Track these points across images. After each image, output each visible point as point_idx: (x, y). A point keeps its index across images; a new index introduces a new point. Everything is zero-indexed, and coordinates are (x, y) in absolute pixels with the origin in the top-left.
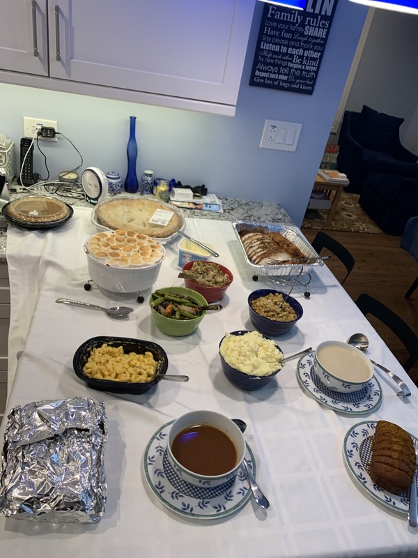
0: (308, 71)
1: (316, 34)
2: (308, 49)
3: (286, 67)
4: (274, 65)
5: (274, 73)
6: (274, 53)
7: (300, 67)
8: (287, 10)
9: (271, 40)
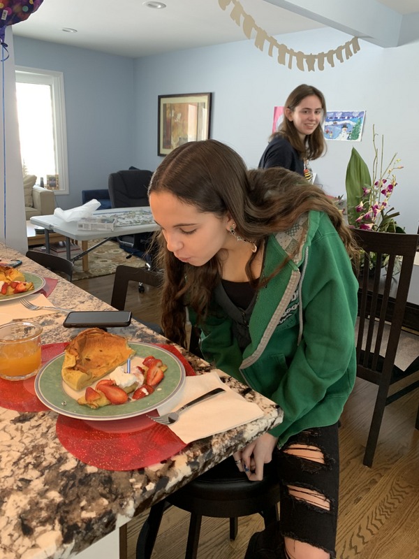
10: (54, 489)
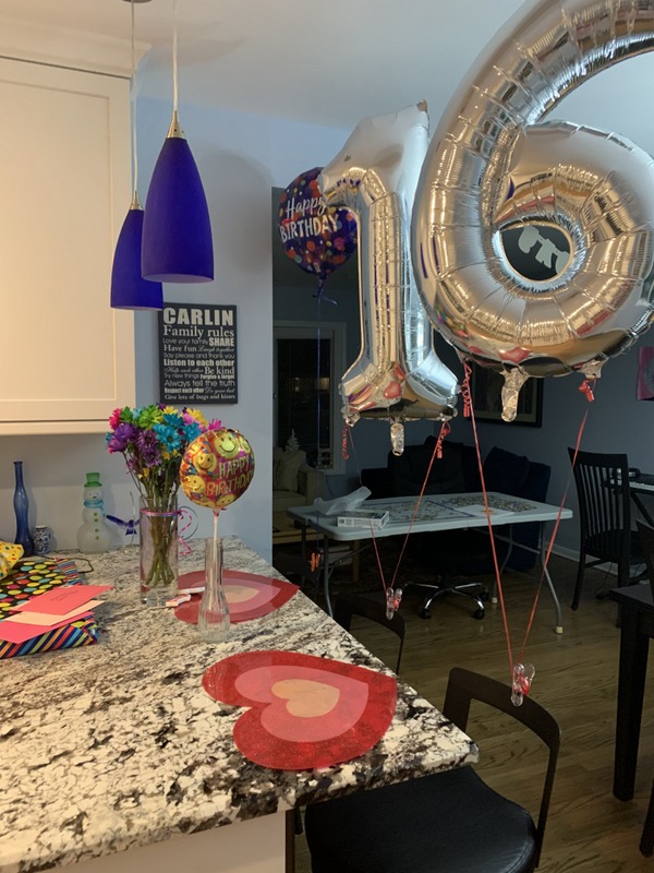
0: (226, 380)
1: (222, 344)
2: (219, 359)
3: (198, 380)
4: (184, 380)
5: (187, 387)
6: (181, 368)
7: (215, 377)
8: (184, 326)
9: (174, 356)
10: (234, 768)
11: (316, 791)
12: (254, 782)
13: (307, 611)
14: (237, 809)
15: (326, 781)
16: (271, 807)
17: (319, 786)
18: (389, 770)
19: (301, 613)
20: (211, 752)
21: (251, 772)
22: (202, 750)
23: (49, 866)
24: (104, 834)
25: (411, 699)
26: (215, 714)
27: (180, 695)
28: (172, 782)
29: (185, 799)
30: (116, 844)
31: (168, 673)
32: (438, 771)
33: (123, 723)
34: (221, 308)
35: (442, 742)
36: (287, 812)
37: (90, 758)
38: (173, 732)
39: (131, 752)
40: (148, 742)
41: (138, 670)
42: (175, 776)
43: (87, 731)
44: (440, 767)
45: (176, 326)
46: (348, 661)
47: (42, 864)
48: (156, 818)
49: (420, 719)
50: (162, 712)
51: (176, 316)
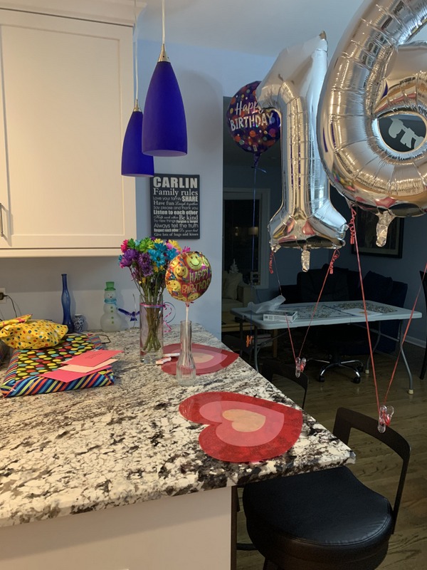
0: (193, 224)
1: (190, 200)
2: (188, 210)
3: (175, 223)
4: (166, 223)
5: (168, 228)
6: (164, 215)
7: (185, 222)
8: (166, 189)
9: (160, 208)
10: (200, 460)
11: (251, 475)
12: (212, 468)
13: (245, 369)
14: (201, 483)
15: (257, 470)
16: (223, 483)
17: (252, 472)
18: (297, 465)
19: (240, 370)
20: (185, 450)
21: (210, 462)
22: (179, 448)
23: (88, 509)
24: (121, 493)
25: (312, 424)
26: (187, 428)
27: (165, 416)
28: (162, 466)
29: (169, 476)
30: (128, 499)
31: (158, 403)
32: (329, 467)
33: (131, 431)
34: (190, 177)
35: (332, 450)
36: (232, 487)
37: (112, 450)
38: (162, 438)
39: (136, 448)
40: (146, 442)
41: (139, 401)
42: (163, 462)
43: (109, 435)
44: (330, 465)
45: (161, 188)
46: (271, 400)
47: (84, 508)
48: (152, 486)
49: (318, 436)
50: (155, 425)
51: (162, 182)
